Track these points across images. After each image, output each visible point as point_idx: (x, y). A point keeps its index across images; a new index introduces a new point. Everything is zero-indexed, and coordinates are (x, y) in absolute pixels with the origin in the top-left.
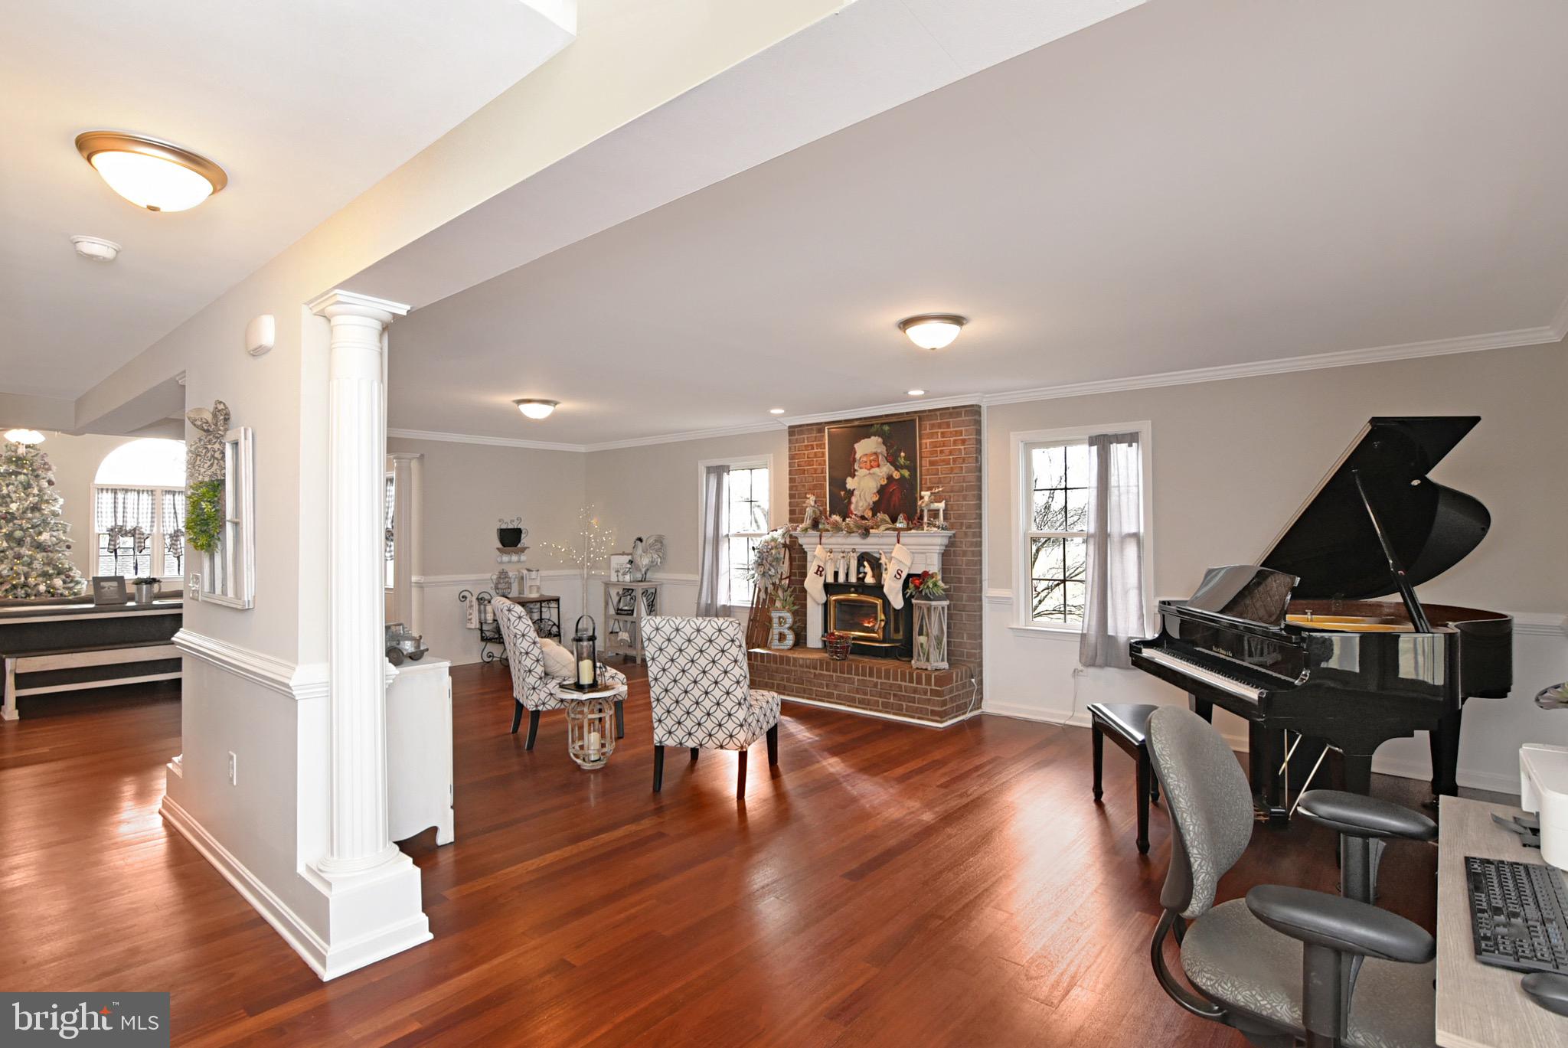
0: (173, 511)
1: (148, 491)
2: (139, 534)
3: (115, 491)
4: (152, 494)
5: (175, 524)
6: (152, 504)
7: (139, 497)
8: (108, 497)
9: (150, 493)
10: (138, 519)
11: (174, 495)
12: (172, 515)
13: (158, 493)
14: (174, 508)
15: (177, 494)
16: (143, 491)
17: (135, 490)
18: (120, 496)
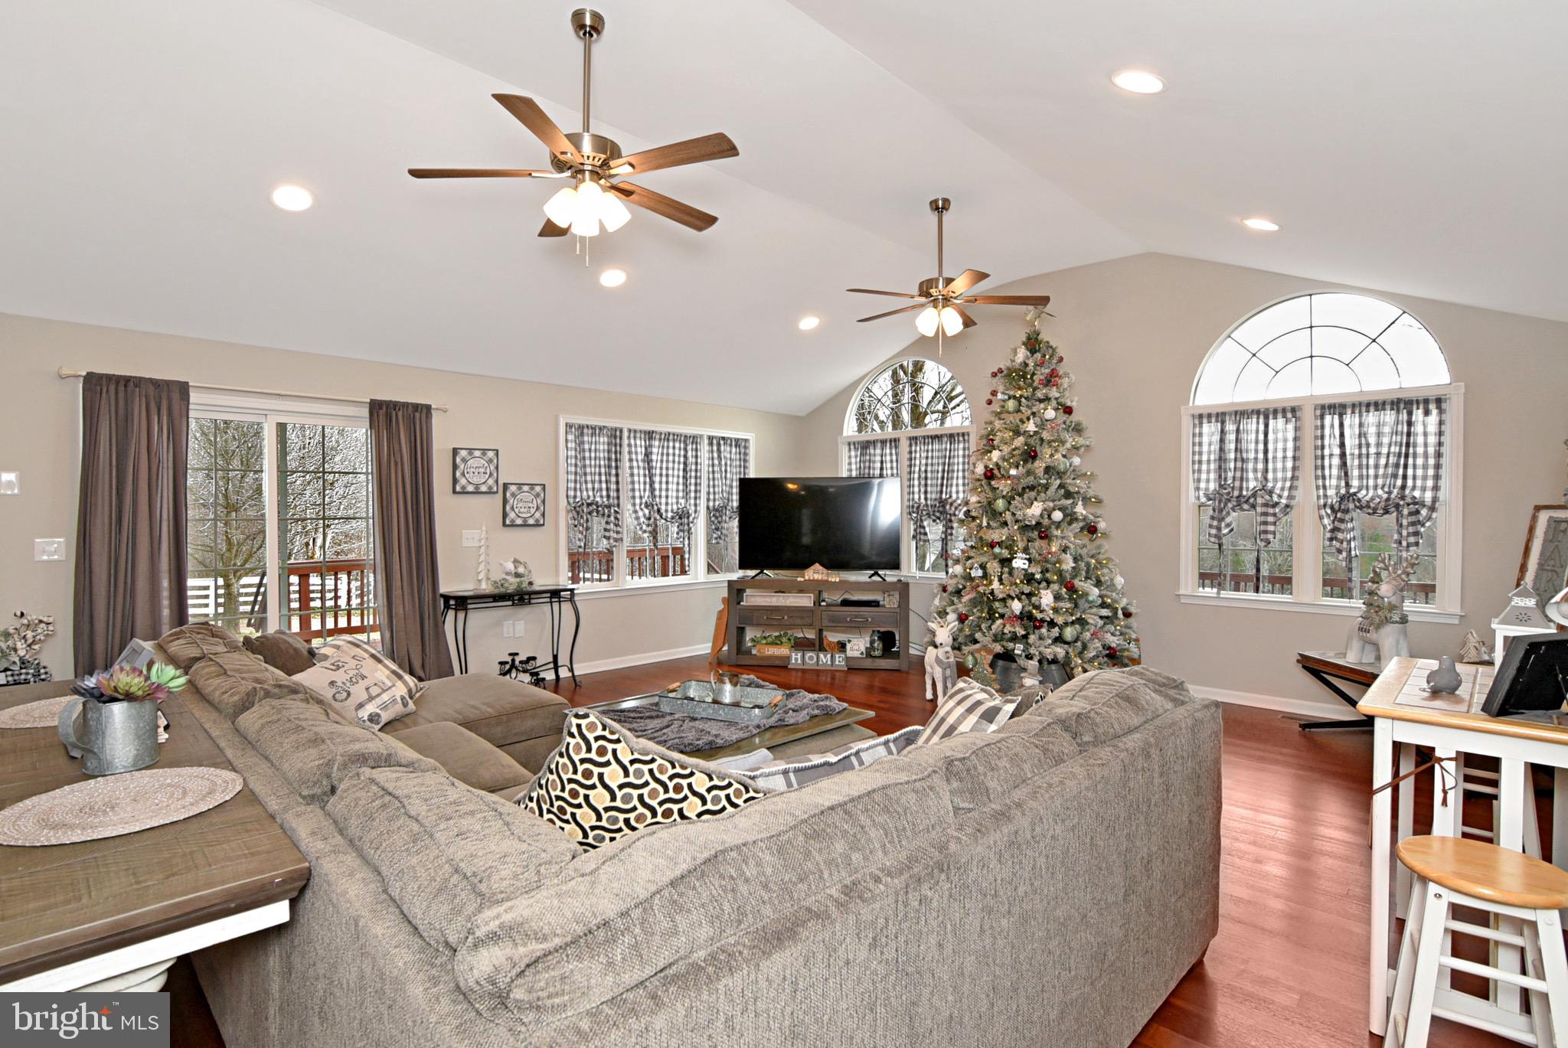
0: (1337, 451)
1: (1284, 411)
2: (1266, 505)
3: (1221, 417)
4: (1294, 416)
5: (1343, 483)
6: (1295, 439)
7: (1266, 426)
8: (1210, 430)
9: (1289, 415)
10: (1266, 470)
11: (1341, 416)
12: (1336, 461)
13: (1308, 417)
14: (1342, 445)
15: (1349, 411)
16: (1275, 412)
17: (1258, 413)
18: (1230, 427)
